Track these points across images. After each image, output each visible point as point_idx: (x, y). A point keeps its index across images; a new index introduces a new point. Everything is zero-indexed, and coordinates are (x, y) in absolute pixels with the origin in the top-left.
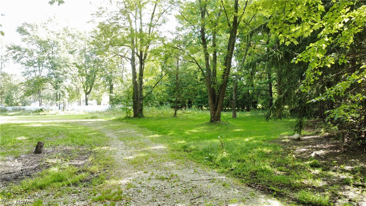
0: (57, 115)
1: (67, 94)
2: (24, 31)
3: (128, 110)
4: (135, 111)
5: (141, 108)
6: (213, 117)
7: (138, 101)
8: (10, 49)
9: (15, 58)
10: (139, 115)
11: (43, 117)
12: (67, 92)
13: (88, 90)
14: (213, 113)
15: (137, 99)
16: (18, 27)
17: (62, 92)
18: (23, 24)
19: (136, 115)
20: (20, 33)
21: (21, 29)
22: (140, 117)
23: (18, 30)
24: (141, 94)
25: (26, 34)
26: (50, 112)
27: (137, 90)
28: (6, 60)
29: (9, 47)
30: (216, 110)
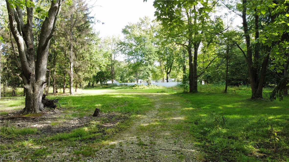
0: (144, 89)
1: (151, 74)
2: (126, 32)
3: (185, 87)
4: (190, 87)
5: (195, 85)
6: (255, 94)
7: (193, 79)
8: (119, 45)
9: (121, 50)
10: (194, 91)
11: (135, 91)
12: (150, 73)
13: (169, 71)
14: (254, 90)
15: (193, 78)
16: (123, 29)
17: (147, 73)
18: (126, 27)
19: (191, 91)
20: (124, 33)
21: (125, 31)
22: (194, 92)
23: (123, 31)
24: (195, 73)
25: (128, 34)
26: (140, 87)
27: (192, 71)
28: (117, 52)
29: (118, 43)
30: (257, 88)
